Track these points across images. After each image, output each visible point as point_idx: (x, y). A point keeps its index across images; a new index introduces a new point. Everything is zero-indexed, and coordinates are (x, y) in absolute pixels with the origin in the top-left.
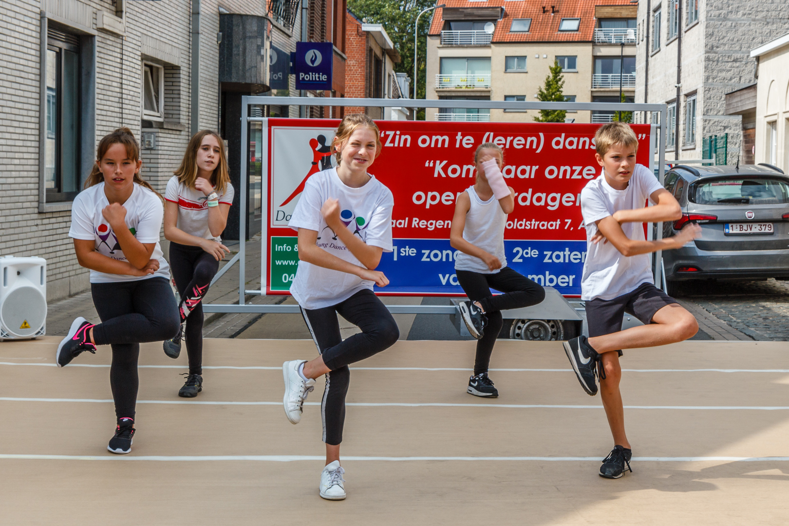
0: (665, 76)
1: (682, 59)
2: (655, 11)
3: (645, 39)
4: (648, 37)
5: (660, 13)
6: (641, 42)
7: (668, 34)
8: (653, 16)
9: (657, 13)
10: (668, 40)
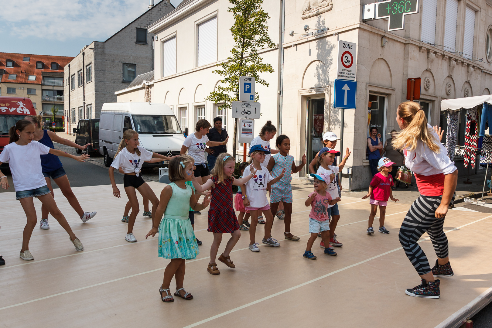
0: (78, 98)
1: (85, 93)
2: (72, 76)
3: (68, 86)
4: (69, 85)
5: (74, 77)
6: (66, 86)
7: (78, 84)
8: (71, 78)
9: (73, 77)
10: (78, 86)
